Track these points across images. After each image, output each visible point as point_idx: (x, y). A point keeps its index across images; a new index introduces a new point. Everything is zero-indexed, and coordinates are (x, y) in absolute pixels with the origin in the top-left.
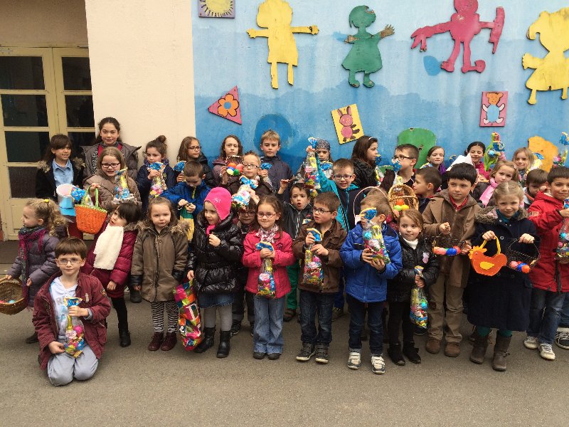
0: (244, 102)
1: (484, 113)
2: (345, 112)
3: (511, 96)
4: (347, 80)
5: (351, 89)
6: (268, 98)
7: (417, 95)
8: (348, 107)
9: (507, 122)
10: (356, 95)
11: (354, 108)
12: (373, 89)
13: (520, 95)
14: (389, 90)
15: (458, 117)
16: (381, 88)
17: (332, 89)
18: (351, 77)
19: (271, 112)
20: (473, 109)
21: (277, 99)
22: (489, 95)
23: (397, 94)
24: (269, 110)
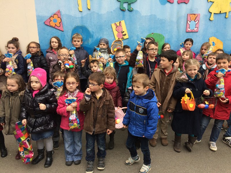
0: (64, 19)
1: (188, 25)
2: (118, 25)
3: (201, 16)
4: (119, 7)
5: (121, 12)
6: (78, 17)
7: (155, 15)
8: (120, 22)
9: (199, 30)
10: (124, 15)
11: (123, 22)
12: (132, 12)
13: (206, 16)
14: (141, 13)
15: (175, 27)
16: (137, 11)
17: (111, 12)
18: (121, 5)
19: (79, 24)
20: (183, 23)
21: (82, 17)
22: (191, 16)
23: (145, 15)
24: (78, 23)
